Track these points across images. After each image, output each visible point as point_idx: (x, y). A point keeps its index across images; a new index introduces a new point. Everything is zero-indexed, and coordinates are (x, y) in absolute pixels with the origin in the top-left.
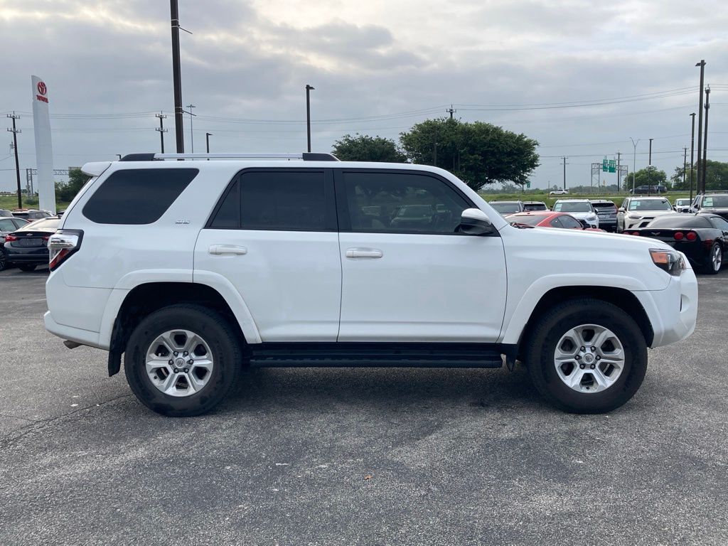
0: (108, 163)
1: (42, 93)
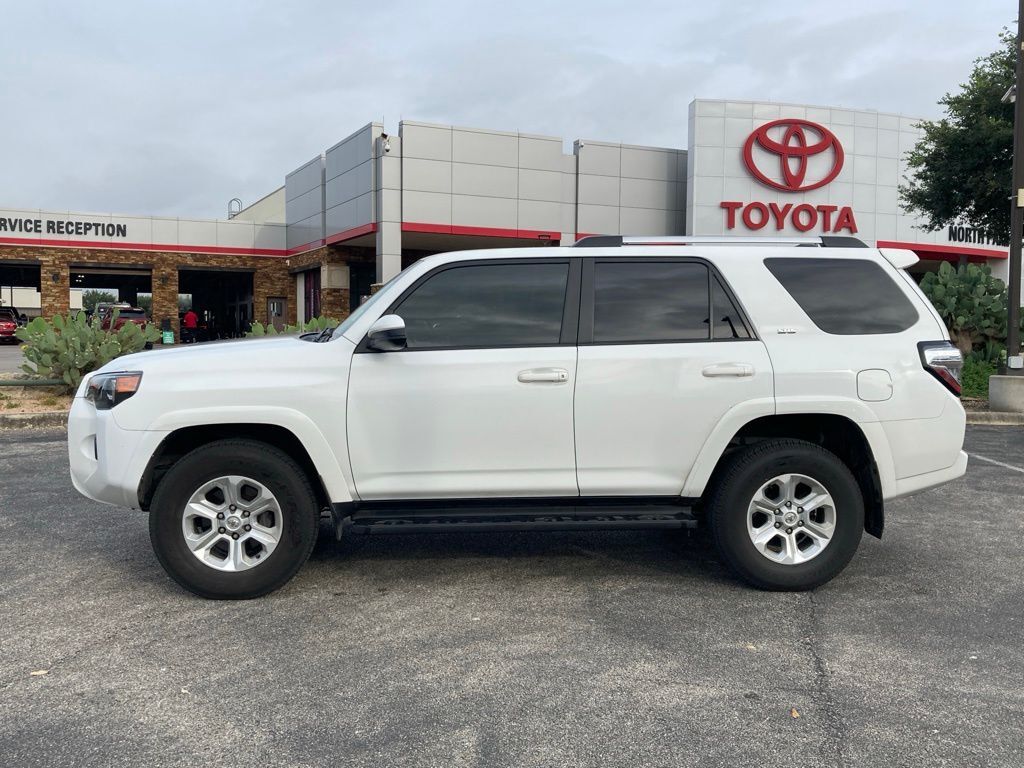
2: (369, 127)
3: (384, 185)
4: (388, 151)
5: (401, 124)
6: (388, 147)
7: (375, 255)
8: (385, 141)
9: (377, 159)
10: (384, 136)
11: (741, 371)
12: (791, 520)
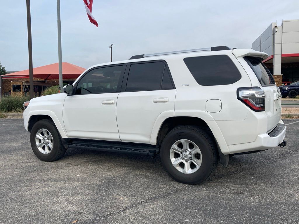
2: (272, 24)
3: (276, 42)
4: (277, 31)
5: (282, 22)
6: (277, 30)
7: (272, 66)
8: (276, 28)
9: (274, 34)
10: (276, 27)
11: (165, 100)
12: (186, 157)
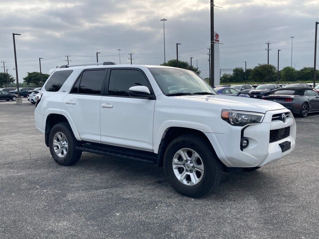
0: (55, 69)
1: (217, 38)
